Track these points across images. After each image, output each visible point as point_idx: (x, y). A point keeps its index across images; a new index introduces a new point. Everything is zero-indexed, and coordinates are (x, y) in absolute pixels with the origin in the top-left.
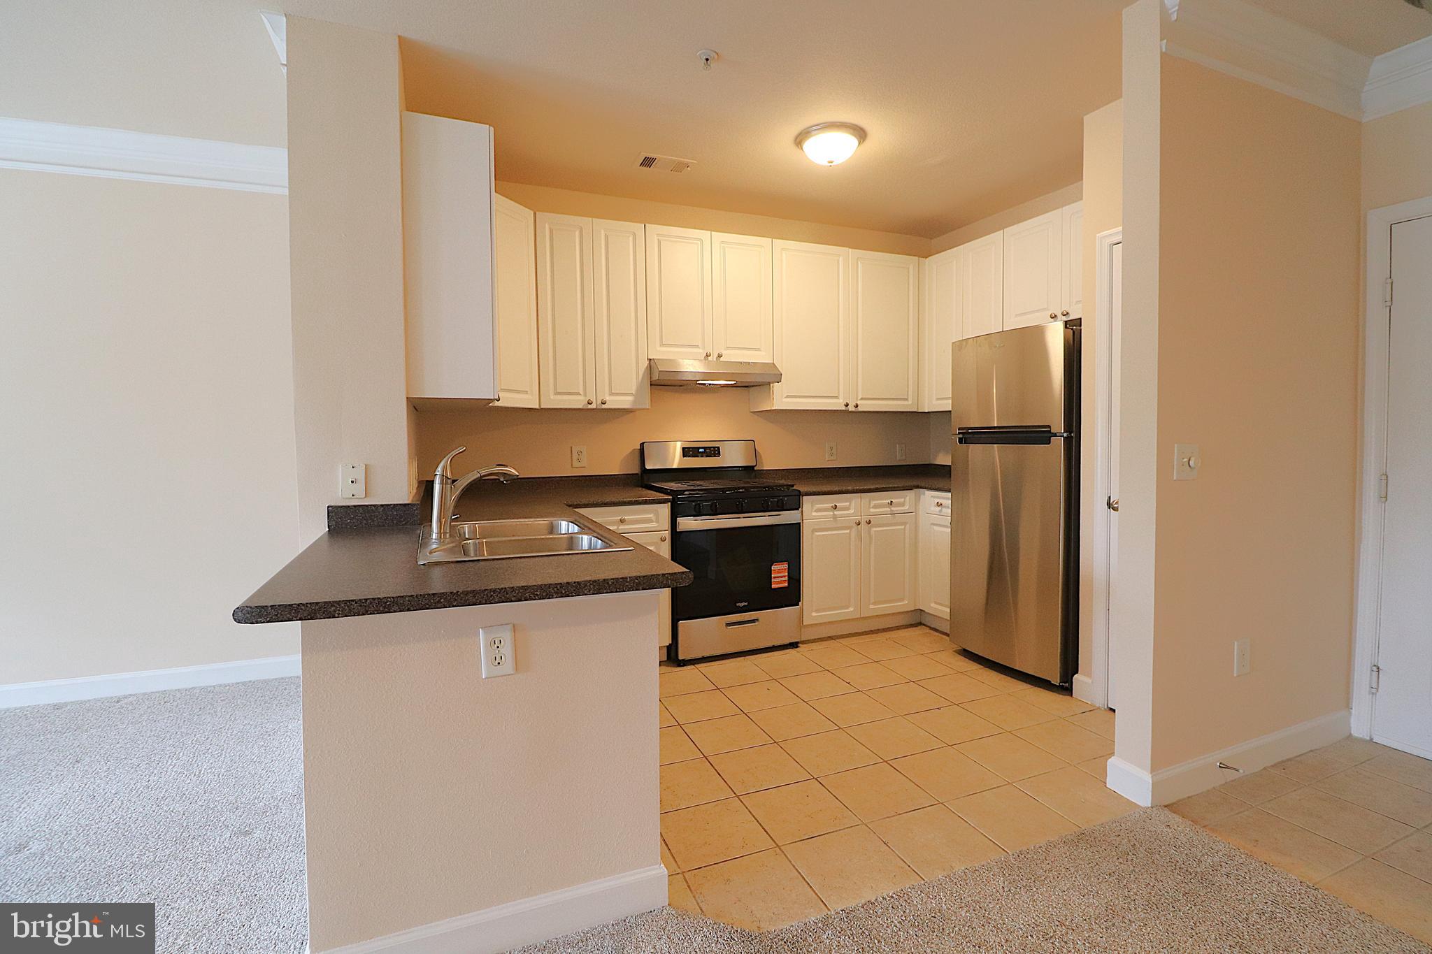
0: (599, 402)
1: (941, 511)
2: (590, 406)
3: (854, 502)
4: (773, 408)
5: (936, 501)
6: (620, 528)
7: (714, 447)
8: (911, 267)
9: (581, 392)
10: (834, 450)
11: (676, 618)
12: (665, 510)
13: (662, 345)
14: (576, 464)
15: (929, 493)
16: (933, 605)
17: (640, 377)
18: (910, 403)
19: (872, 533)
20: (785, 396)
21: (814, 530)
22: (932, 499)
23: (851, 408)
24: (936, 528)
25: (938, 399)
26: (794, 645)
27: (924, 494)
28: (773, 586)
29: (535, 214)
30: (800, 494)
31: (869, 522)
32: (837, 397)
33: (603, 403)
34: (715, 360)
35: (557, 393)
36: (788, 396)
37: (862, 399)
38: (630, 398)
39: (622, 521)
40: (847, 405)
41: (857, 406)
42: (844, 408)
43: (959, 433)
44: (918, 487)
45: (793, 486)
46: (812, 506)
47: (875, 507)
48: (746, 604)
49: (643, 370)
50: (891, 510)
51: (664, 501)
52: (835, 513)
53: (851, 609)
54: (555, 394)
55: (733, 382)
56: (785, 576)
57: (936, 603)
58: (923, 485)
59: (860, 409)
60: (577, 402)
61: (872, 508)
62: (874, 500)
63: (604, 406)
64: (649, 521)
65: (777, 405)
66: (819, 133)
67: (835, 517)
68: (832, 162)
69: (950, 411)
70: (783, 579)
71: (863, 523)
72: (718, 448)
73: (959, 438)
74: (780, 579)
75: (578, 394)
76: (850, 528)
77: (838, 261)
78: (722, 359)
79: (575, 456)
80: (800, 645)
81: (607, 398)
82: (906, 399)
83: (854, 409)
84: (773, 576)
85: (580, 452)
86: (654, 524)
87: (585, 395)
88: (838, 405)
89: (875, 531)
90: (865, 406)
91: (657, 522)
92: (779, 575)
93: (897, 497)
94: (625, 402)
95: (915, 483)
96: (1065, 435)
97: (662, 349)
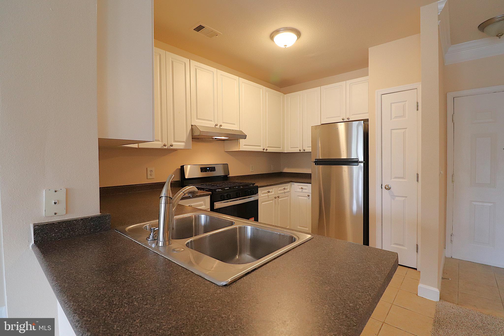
0: (169, 145)
1: (302, 191)
2: (165, 147)
3: (274, 189)
4: (239, 150)
5: (300, 187)
7: (213, 167)
8: (281, 97)
10: (253, 167)
12: (208, 200)
13: (197, 119)
14: (149, 177)
15: (296, 184)
16: (299, 227)
17: (188, 134)
19: (279, 201)
21: (263, 202)
22: (298, 186)
23: (265, 151)
24: (300, 197)
25: (291, 148)
27: (294, 184)
30: (257, 187)
31: (278, 197)
32: (260, 146)
33: (171, 146)
34: (219, 127)
36: (245, 145)
37: (268, 147)
38: (183, 144)
40: (264, 149)
42: (262, 150)
43: (315, 161)
44: (291, 182)
45: (254, 184)
46: (261, 192)
47: (280, 190)
49: (189, 130)
50: (284, 191)
51: (207, 195)
55: (227, 138)
57: (300, 226)
58: (293, 181)
59: (267, 151)
60: (158, 145)
62: (279, 188)
64: (202, 205)
65: (241, 149)
66: (283, 32)
67: (268, 196)
68: (286, 46)
72: (215, 167)
73: (316, 163)
75: (159, 141)
76: (272, 200)
77: (260, 91)
78: (221, 127)
79: (149, 173)
81: (174, 143)
82: (280, 148)
85: (151, 171)
87: (162, 141)
88: (260, 149)
90: (270, 150)
91: (205, 205)
93: (286, 186)
94: (181, 146)
95: (290, 180)
96: (364, 162)
97: (197, 121)
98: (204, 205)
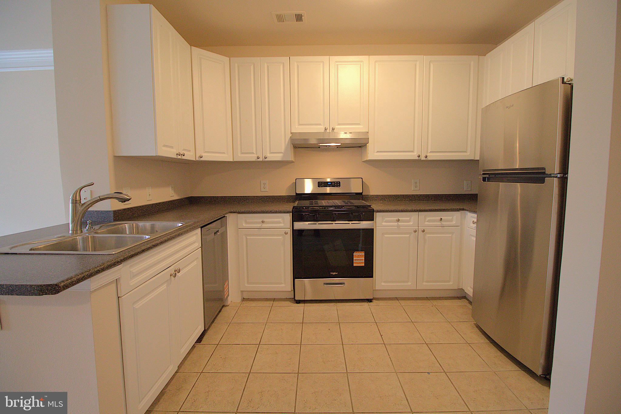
0: (263, 158)
2: (259, 160)
3: (413, 217)
4: (368, 159)
5: (473, 220)
6: (263, 225)
7: (337, 182)
8: (472, 63)
9: (254, 152)
10: (418, 184)
11: (295, 278)
12: (288, 217)
13: (299, 125)
14: (263, 190)
17: (287, 143)
18: (468, 154)
20: (376, 151)
21: (383, 234)
22: (471, 218)
23: (423, 158)
24: (472, 238)
26: (370, 301)
27: (468, 215)
28: (354, 265)
29: (230, 59)
30: (373, 211)
31: (423, 231)
32: (412, 152)
33: (266, 158)
34: (331, 131)
35: (242, 153)
36: (378, 152)
37: (431, 152)
38: (281, 155)
39: (263, 222)
40: (419, 156)
41: (426, 157)
42: (417, 158)
43: (483, 174)
44: (463, 210)
45: (371, 206)
46: (382, 219)
47: (429, 221)
48: (337, 273)
49: (288, 139)
50: (441, 224)
51: (289, 212)
52: (399, 224)
53: (410, 284)
54: (241, 154)
55: (340, 144)
56: (362, 260)
58: (466, 208)
59: (429, 158)
60: (252, 158)
61: (427, 222)
62: (428, 217)
63: (266, 160)
64: (279, 222)
65: (371, 157)
67: (398, 226)
69: (479, 160)
70: (361, 261)
71: (420, 232)
72: (340, 182)
73: (483, 178)
74: (359, 261)
75: (253, 153)
76: (409, 234)
77: (416, 65)
78: (335, 131)
79: (262, 186)
80: (374, 301)
82: (465, 152)
83: (424, 159)
84: (354, 259)
85: (264, 184)
86: (282, 225)
87: (257, 154)
88: (413, 156)
89: (428, 237)
90: (432, 156)
92: (359, 259)
93: (446, 215)
94: (278, 157)
95: (461, 207)
96: (559, 176)
97: (300, 127)
98: (283, 223)
